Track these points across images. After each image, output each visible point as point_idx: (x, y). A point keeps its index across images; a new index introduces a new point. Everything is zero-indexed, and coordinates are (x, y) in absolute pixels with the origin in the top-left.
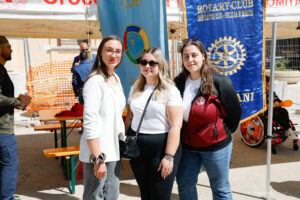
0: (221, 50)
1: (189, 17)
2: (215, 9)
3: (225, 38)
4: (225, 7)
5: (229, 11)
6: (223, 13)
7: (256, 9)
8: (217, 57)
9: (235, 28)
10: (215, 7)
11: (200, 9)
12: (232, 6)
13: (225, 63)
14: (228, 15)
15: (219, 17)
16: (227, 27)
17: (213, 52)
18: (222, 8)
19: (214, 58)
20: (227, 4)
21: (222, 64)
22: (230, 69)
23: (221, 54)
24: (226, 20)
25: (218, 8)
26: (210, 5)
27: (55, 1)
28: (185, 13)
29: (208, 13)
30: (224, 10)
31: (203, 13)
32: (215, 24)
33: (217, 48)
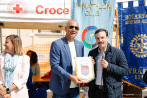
0: (139, 42)
1: (120, 22)
2: (136, 17)
3: (142, 35)
4: (142, 16)
5: (145, 19)
6: (141, 20)
8: (137, 46)
11: (127, 17)
12: (146, 16)
13: (142, 50)
14: (144, 22)
15: (138, 22)
17: (134, 43)
18: (140, 17)
19: (135, 46)
20: (143, 15)
21: (139, 50)
22: (144, 54)
23: (139, 45)
24: (143, 24)
25: (138, 17)
26: (133, 15)
27: (42, 12)
28: (118, 19)
29: (132, 19)
30: (141, 18)
31: (129, 20)
32: (136, 26)
33: (137, 40)
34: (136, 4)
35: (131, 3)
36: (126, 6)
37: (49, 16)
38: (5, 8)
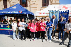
7: (68, 14)
9: (65, 16)
11: (61, 14)
15: (63, 15)
27: (44, 14)
34: (62, 12)
35: (61, 12)
36: (60, 12)
37: (46, 14)
38: (38, 13)
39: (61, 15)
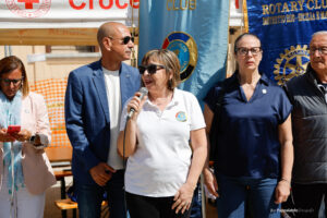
0: (294, 62)
1: (251, 20)
2: (286, 9)
3: (299, 48)
4: (298, 7)
5: (304, 11)
6: (296, 14)
8: (289, 72)
10: (285, 6)
11: (266, 9)
12: (308, 6)
14: (302, 18)
15: (290, 20)
16: (301, 32)
18: (294, 8)
19: (284, 72)
20: (301, 3)
23: (292, 69)
24: (300, 23)
25: (290, 8)
26: (279, 4)
27: (83, 5)
28: (246, 15)
29: (277, 14)
30: (297, 10)
31: (270, 15)
32: (285, 29)
33: (288, 60)
39: (275, 14)
